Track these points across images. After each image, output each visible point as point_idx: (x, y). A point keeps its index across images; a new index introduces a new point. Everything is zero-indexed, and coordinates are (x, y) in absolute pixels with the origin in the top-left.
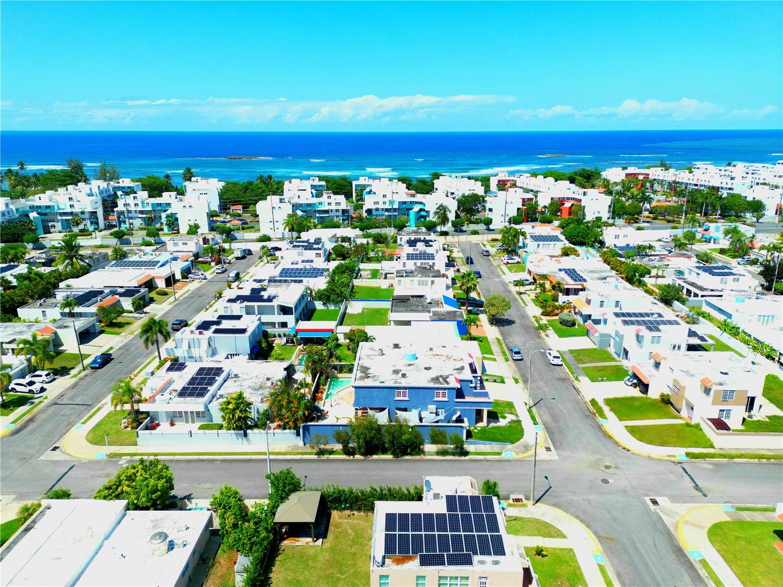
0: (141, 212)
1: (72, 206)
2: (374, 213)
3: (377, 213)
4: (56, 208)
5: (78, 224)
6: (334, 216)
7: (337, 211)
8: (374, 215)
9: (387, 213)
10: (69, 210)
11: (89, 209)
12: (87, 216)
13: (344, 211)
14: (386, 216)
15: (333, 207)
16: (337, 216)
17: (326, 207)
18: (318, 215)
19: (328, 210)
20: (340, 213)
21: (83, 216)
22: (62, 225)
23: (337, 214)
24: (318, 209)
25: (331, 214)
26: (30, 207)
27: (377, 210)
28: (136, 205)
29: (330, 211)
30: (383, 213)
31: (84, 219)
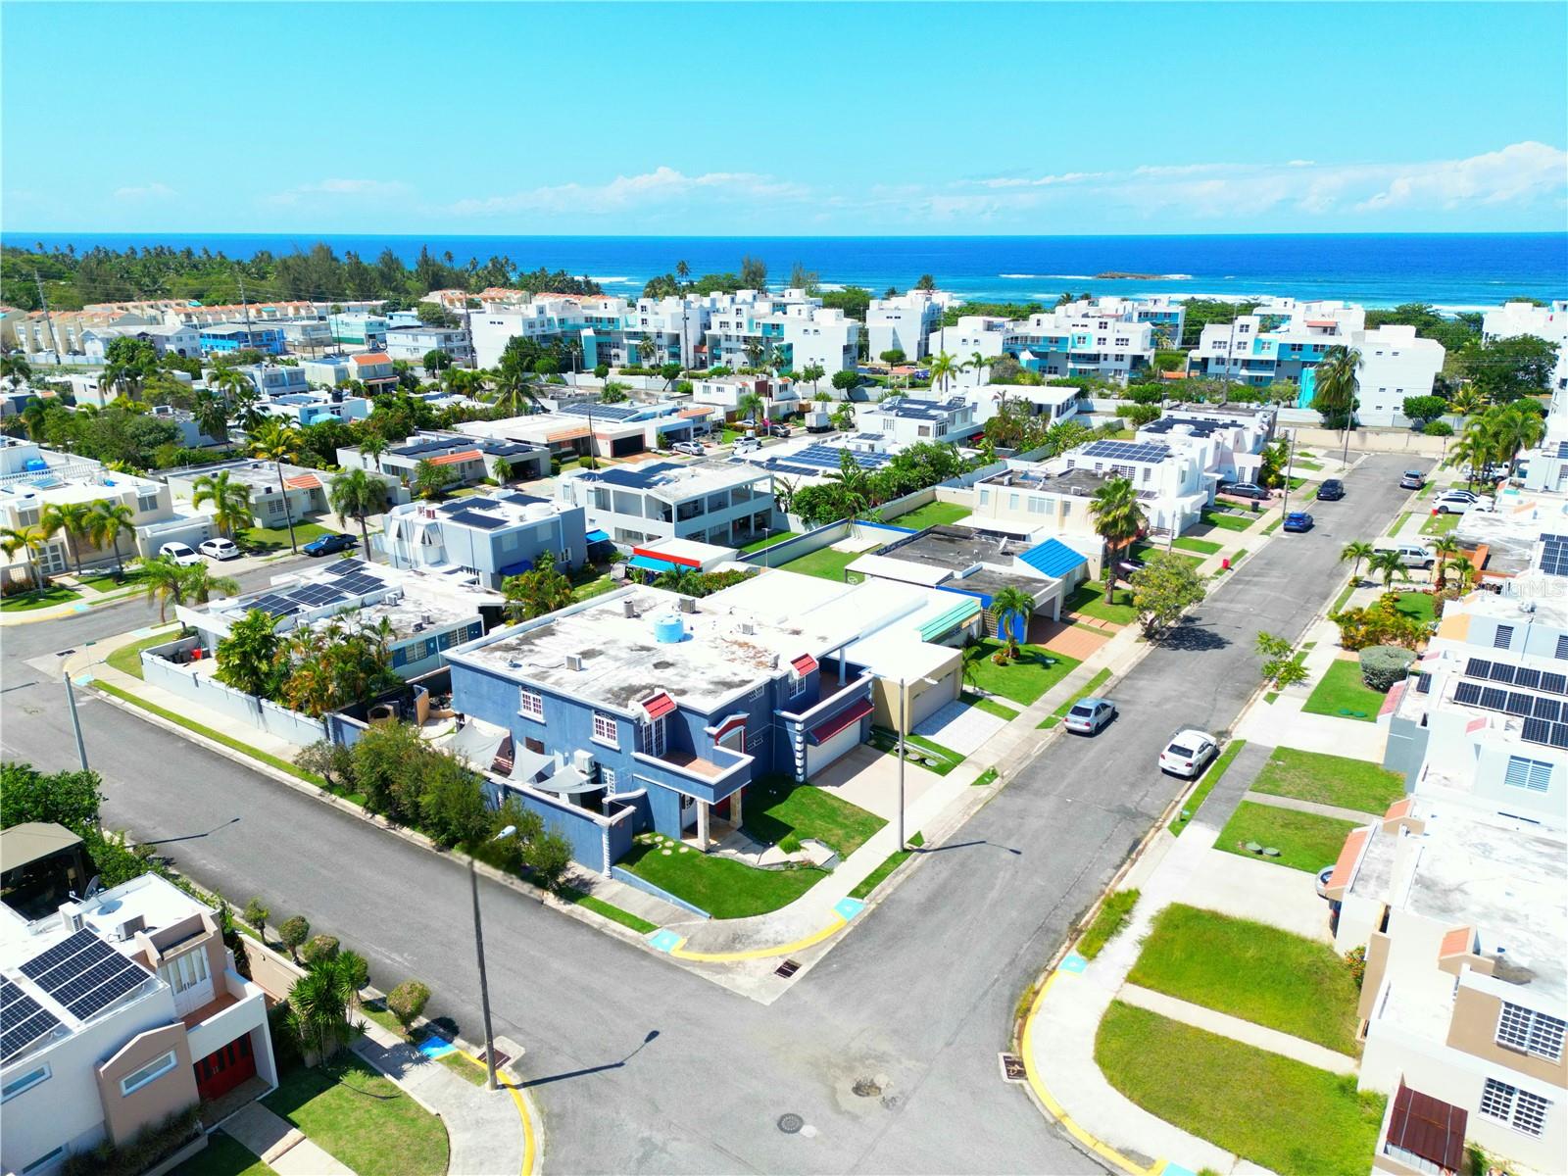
0: (746, 340)
1: (644, 321)
2: (1212, 368)
3: (1220, 369)
4: (622, 323)
5: (647, 356)
6: (1110, 370)
7: (1119, 358)
8: (1212, 375)
9: (1244, 372)
10: (639, 328)
11: (668, 330)
12: (665, 341)
13: (1138, 360)
14: (1243, 378)
15: (1110, 348)
16: (1118, 372)
17: (1091, 348)
18: (1070, 365)
19: (1099, 355)
20: (1126, 364)
21: (659, 342)
22: (630, 355)
23: (1119, 365)
24: (1074, 351)
25: (1103, 365)
26: (586, 319)
27: (1220, 361)
28: (739, 325)
29: (1102, 358)
30: (1234, 370)
31: (660, 348)
